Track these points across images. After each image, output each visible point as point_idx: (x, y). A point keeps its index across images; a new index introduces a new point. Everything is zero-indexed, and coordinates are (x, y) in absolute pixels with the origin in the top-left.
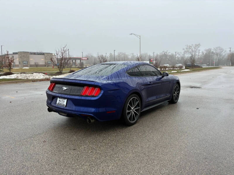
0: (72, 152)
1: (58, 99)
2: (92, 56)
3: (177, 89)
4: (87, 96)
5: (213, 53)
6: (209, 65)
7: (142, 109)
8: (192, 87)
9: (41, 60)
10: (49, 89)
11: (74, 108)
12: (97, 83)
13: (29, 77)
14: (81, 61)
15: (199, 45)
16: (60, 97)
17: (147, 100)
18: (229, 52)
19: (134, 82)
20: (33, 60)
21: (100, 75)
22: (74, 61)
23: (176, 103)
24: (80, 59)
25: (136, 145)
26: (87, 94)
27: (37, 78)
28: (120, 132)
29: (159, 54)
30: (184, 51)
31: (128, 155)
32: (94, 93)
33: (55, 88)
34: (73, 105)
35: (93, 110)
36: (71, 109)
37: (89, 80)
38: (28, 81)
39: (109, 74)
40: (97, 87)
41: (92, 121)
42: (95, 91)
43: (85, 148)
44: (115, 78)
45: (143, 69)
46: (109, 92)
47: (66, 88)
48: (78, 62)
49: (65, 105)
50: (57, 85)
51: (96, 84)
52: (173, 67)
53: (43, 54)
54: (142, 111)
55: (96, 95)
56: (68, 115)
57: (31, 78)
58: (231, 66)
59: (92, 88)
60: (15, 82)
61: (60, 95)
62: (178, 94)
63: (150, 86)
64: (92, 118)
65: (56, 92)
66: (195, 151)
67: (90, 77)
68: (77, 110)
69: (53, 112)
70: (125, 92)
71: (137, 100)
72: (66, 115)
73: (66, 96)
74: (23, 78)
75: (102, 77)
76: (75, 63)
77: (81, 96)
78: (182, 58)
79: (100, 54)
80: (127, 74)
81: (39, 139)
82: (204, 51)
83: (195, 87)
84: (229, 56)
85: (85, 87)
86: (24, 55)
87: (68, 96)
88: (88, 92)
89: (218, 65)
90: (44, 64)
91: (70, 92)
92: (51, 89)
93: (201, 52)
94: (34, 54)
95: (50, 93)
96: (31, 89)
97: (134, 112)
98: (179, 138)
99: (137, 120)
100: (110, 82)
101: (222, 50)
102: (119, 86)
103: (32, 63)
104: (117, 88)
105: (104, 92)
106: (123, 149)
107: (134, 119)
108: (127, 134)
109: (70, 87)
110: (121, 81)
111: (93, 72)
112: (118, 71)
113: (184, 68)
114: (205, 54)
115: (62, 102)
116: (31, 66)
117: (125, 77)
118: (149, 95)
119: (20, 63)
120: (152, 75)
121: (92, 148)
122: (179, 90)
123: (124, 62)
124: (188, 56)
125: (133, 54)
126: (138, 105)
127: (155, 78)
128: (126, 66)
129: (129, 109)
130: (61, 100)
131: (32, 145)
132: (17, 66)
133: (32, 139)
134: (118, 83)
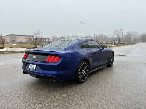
0: (38, 105)
1: (30, 65)
2: (56, 37)
3: (112, 57)
4: (50, 63)
5: (131, 34)
6: (129, 42)
7: (90, 71)
8: (120, 56)
9: (24, 40)
10: (24, 57)
11: (41, 71)
12: (58, 53)
13: (15, 50)
14: (49, 40)
15: (122, 29)
16: (31, 64)
17: (93, 64)
18: (141, 34)
19: (84, 52)
20: (19, 40)
21: (59, 47)
22: (45, 40)
23: (112, 66)
24: (49, 39)
25: (87, 99)
26: (50, 61)
27: (20, 51)
28: (74, 88)
29: (97, 35)
30: (113, 33)
31: (81, 107)
32: (55, 61)
33: (28, 57)
34: (40, 69)
35: (54, 73)
36: (39, 72)
37: (52, 51)
38: (14, 52)
39: (66, 47)
40: (58, 56)
41: (54, 81)
42: (56, 59)
43: (48, 101)
44: (70, 49)
45: (90, 43)
46: (66, 59)
47: (35, 57)
48: (47, 40)
49: (35, 69)
50: (29, 55)
51: (56, 54)
52: (107, 43)
53: (25, 36)
54: (90, 72)
55: (57, 62)
56: (37, 76)
57: (16, 51)
58: (143, 42)
59: (54, 56)
60: (5, 53)
61: (31, 62)
62: (113, 60)
63: (95, 55)
64: (54, 78)
65: (28, 60)
66: (131, 103)
67: (52, 49)
68: (43, 73)
69: (26, 74)
70: (78, 60)
71: (86, 65)
72: (35, 76)
73: (35, 63)
74: (11, 51)
75: (61, 48)
76: (45, 42)
77: (46, 62)
78: (112, 38)
79: (61, 36)
80: (79, 47)
81: (15, 95)
82: (125, 33)
83: (122, 56)
84: (141, 36)
85: (49, 56)
86: (13, 37)
87: (37, 63)
88: (51, 60)
89: (134, 42)
90: (26, 42)
91: (38, 60)
92: (25, 57)
93: (123, 34)
94: (20, 36)
95: (25, 60)
96: (15, 58)
97: (84, 73)
98: (117, 93)
99: (87, 79)
100: (67, 52)
101: (136, 32)
102: (73, 55)
103: (18, 42)
104: (72, 57)
105: (63, 60)
106: (77, 102)
107: (84, 78)
108: (80, 89)
109: (38, 56)
110: (75, 51)
111: (55, 45)
112: (73, 45)
113: (114, 44)
114: (126, 35)
115: (32, 67)
116: (17, 43)
117: (77, 49)
118: (95, 61)
119: (10, 41)
120: (95, 48)
121: (54, 102)
122: (113, 58)
123: (76, 39)
124: (116, 36)
125: (81, 35)
126: (87, 69)
127: (98, 49)
128: (78, 41)
129: (81, 71)
130: (32, 65)
131: (9, 99)
132: (9, 43)
133: (10, 94)
134: (73, 53)
